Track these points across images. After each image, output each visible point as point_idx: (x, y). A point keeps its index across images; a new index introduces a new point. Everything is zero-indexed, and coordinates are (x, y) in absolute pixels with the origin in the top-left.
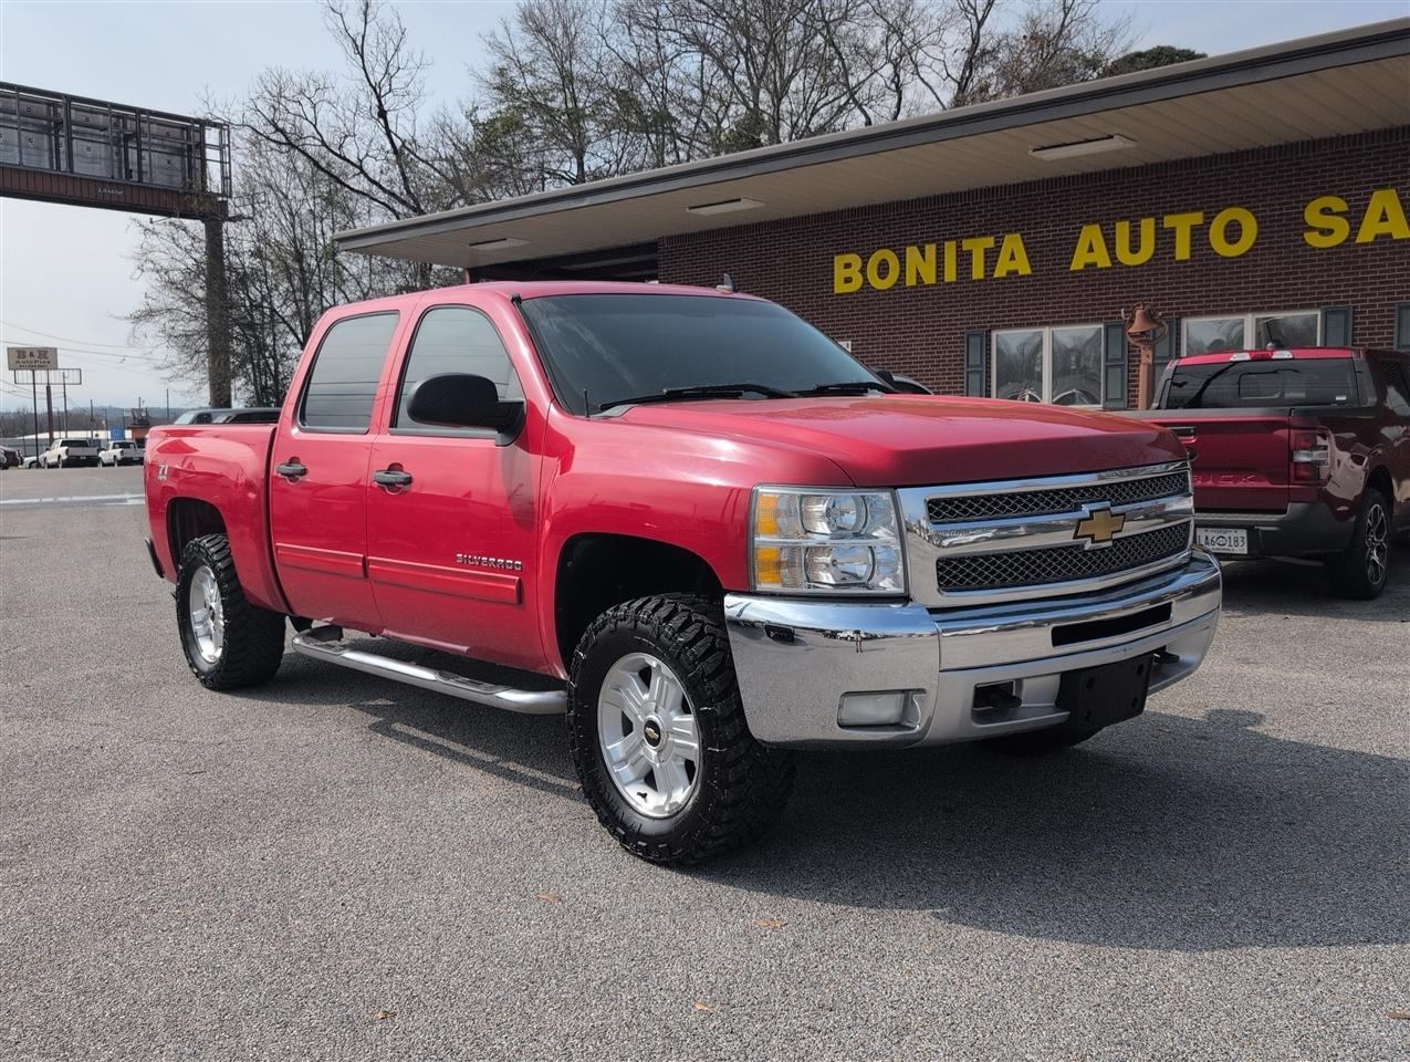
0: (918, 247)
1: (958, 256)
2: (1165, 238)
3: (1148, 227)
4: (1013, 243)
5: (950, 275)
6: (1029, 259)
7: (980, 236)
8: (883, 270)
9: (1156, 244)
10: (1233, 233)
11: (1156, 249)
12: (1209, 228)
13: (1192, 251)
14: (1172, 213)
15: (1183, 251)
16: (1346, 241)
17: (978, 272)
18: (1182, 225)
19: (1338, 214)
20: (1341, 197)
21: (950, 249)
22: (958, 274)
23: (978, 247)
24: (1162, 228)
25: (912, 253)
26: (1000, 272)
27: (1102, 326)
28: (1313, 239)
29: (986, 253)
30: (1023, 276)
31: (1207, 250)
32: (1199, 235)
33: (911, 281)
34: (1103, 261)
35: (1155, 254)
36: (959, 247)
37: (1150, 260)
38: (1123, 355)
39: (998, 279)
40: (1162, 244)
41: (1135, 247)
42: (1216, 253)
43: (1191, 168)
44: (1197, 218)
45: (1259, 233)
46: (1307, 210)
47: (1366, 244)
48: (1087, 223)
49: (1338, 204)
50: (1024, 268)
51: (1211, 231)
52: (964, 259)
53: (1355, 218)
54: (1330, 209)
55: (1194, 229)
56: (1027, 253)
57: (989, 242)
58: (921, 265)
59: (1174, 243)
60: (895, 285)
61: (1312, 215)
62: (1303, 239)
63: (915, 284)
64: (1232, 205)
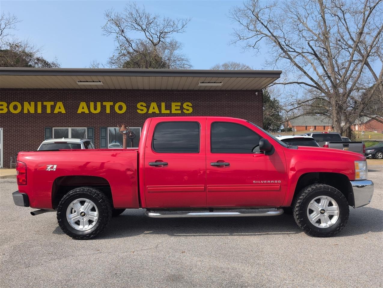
0: (28, 102)
1: (42, 106)
2: (103, 108)
3: (99, 104)
4: (60, 104)
5: (39, 111)
6: (65, 109)
7: (49, 101)
8: (15, 108)
9: (101, 109)
10: (120, 108)
11: (101, 110)
12: (114, 106)
13: (110, 111)
14: (105, 101)
15: (108, 111)
16: (146, 112)
17: (49, 111)
18: (108, 105)
19: (144, 106)
20: (145, 103)
21: (39, 104)
22: (42, 111)
23: (49, 104)
24: (103, 105)
25: (26, 104)
26: (56, 111)
27: (86, 128)
28: (139, 111)
29: (51, 106)
30: (63, 114)
31: (114, 111)
32: (112, 108)
33: (26, 111)
34: (87, 111)
35: (100, 111)
36: (42, 104)
37: (99, 112)
38: (93, 136)
39: (55, 113)
40: (103, 109)
41: (95, 109)
42: (116, 112)
43: (110, 91)
44: (112, 103)
45: (127, 109)
46: (138, 104)
47: (150, 114)
48: (82, 101)
49: (144, 104)
50: (63, 111)
51: (115, 107)
52: (44, 108)
53: (148, 107)
54: (142, 105)
55: (111, 106)
56: (64, 107)
57: (52, 103)
58: (29, 108)
59: (106, 109)
60: (20, 112)
61: (139, 106)
62: (137, 111)
63: (27, 113)
64: (120, 102)
